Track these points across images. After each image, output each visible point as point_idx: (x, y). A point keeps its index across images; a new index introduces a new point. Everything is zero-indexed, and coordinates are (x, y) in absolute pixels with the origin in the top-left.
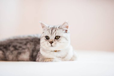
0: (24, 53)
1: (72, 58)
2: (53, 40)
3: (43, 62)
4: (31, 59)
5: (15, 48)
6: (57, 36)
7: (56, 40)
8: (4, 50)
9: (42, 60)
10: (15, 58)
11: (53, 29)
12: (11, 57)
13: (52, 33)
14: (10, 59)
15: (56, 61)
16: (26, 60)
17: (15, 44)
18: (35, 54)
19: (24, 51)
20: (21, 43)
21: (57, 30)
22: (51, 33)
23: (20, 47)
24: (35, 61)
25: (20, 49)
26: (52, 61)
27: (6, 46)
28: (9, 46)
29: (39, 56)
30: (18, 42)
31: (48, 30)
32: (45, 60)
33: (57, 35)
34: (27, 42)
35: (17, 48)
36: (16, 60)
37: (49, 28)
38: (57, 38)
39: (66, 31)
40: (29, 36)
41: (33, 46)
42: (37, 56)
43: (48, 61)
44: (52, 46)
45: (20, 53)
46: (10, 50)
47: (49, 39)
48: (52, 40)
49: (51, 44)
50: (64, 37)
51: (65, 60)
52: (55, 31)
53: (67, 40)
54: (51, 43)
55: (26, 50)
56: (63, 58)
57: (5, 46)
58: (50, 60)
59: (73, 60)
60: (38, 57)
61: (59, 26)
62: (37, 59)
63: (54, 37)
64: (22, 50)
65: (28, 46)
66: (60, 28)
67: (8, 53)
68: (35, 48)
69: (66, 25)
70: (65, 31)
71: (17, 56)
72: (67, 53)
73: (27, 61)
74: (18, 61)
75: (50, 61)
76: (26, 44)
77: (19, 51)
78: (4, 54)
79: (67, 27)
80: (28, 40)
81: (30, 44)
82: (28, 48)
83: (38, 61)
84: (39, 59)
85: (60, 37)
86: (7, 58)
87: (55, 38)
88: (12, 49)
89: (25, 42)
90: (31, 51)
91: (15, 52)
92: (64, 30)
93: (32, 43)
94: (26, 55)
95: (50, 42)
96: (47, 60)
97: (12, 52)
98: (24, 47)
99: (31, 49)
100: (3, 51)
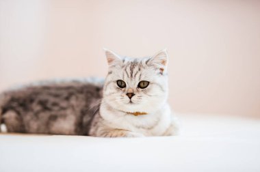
0: (64, 116)
1: (167, 130)
2: (135, 90)
3: (105, 136)
4: (79, 129)
5: (44, 106)
6: (143, 82)
7: (140, 89)
8: (21, 109)
9: (104, 133)
10: (43, 128)
11: (133, 65)
12: (34, 125)
13: (133, 75)
14: (31, 130)
15: (133, 136)
16: (67, 132)
17: (43, 97)
18: (86, 119)
19: (62, 112)
20: (57, 96)
21: (142, 69)
22: (130, 75)
23: (55, 104)
24: (86, 134)
25: (56, 108)
26: (125, 136)
27: (25, 100)
28: (32, 101)
29: (96, 123)
30: (51, 94)
31: (123, 67)
32: (110, 134)
33: (142, 79)
34: (71, 95)
35: (49, 105)
36: (47, 131)
37: (125, 63)
38: (143, 85)
39: (162, 70)
40: (75, 81)
41: (83, 103)
42: (93, 123)
43: (116, 136)
44: (131, 102)
45: (54, 118)
46: (32, 110)
47: (125, 86)
48: (133, 90)
49: (130, 98)
50: (157, 84)
51: (154, 135)
52: (139, 70)
53: (163, 91)
54: (131, 95)
55: (69, 112)
56: (149, 129)
57: (21, 101)
58: (120, 132)
59: (170, 135)
60: (94, 126)
61: (146, 60)
62: (92, 130)
63: (137, 84)
64: (59, 110)
65: (73, 101)
66: (148, 63)
67: (28, 117)
68: (87, 106)
69: (162, 57)
70: (159, 71)
71: (48, 124)
72: (159, 120)
73: (70, 134)
74: (50, 133)
75: (122, 135)
76: (67, 99)
77: (53, 113)
78: (20, 118)
79: (164, 62)
80: (71, 91)
81: (77, 98)
82: (73, 107)
83: (94, 135)
84: (96, 130)
85: (148, 83)
86: (27, 128)
87: (139, 86)
88: (36, 107)
89: (65, 94)
90: (79, 114)
91: (45, 116)
92: (156, 69)
93: (81, 96)
94: (68, 123)
95: (127, 94)
96: (115, 134)
97: (37, 114)
98: (64, 104)
99: (78, 110)
100: (18, 113)
